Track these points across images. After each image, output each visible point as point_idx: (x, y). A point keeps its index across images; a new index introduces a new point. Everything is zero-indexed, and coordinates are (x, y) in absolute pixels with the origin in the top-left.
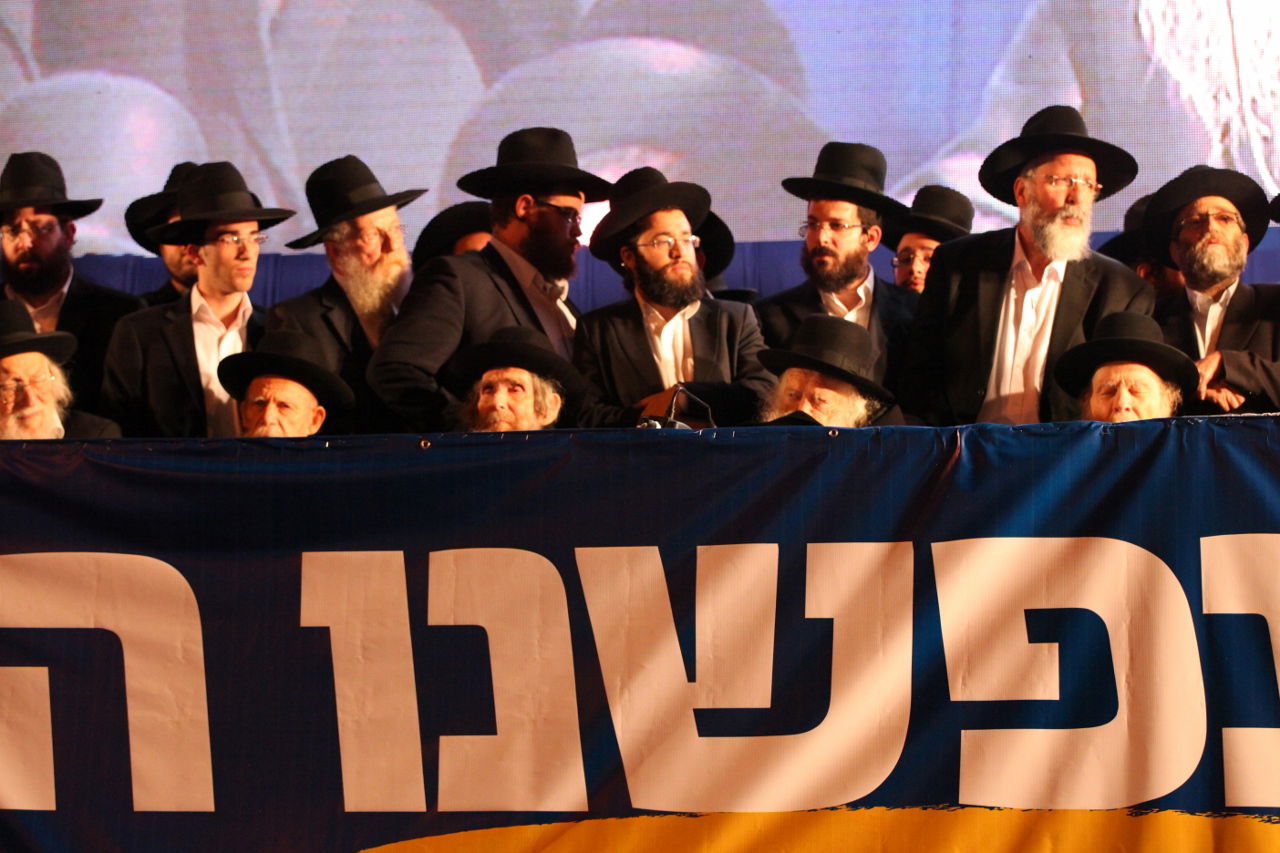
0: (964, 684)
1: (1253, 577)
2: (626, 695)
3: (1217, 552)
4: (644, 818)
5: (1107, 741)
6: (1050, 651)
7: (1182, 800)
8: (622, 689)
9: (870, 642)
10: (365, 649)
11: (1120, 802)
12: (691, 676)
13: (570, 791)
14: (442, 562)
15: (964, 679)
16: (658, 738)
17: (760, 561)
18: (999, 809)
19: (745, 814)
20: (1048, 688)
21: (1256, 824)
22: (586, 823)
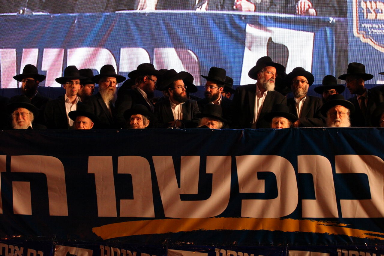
1: (310, 165)
2: (164, 191)
3: (302, 159)
4: (168, 219)
5: (276, 202)
6: (263, 181)
7: (292, 216)
8: (163, 189)
9: (221, 179)
10: (103, 179)
11: (279, 217)
13: (150, 213)
14: (121, 159)
15: (243, 188)
17: (196, 160)
18: (250, 218)
19: (192, 219)
20: (262, 190)
21: (309, 221)
22: (154, 221)
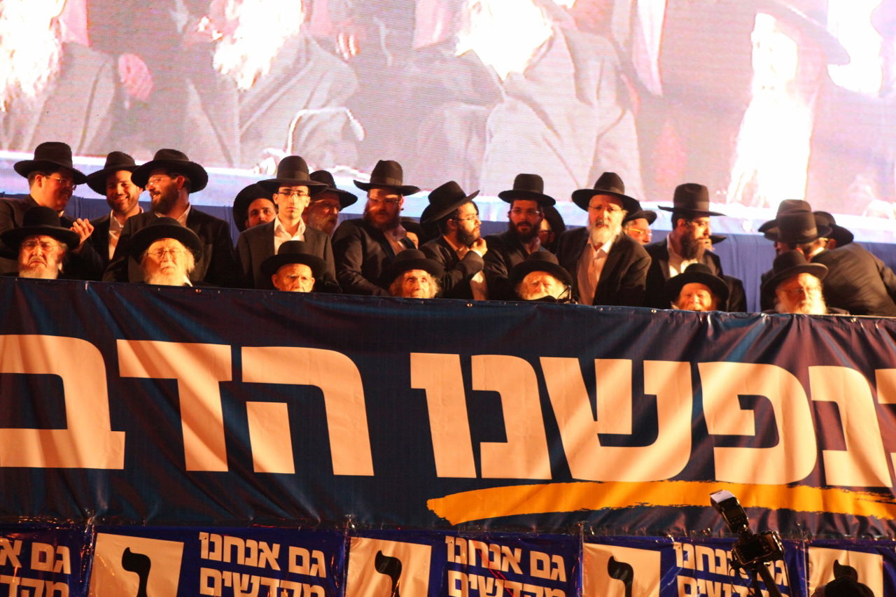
0: (714, 425)
1: (831, 387)
3: (816, 373)
4: (578, 483)
5: (775, 454)
6: (750, 414)
7: (808, 481)
8: (566, 422)
9: (674, 407)
10: (443, 400)
11: (784, 482)
12: (595, 418)
13: (543, 470)
14: (478, 361)
16: (581, 446)
17: (623, 367)
18: (733, 483)
19: (624, 483)
20: (749, 430)
21: (839, 493)
22: (551, 485)
